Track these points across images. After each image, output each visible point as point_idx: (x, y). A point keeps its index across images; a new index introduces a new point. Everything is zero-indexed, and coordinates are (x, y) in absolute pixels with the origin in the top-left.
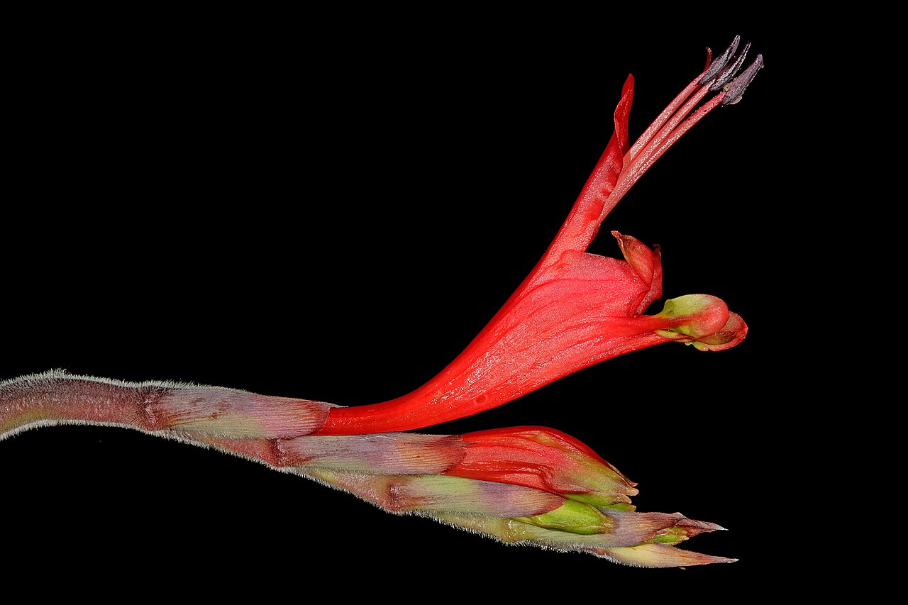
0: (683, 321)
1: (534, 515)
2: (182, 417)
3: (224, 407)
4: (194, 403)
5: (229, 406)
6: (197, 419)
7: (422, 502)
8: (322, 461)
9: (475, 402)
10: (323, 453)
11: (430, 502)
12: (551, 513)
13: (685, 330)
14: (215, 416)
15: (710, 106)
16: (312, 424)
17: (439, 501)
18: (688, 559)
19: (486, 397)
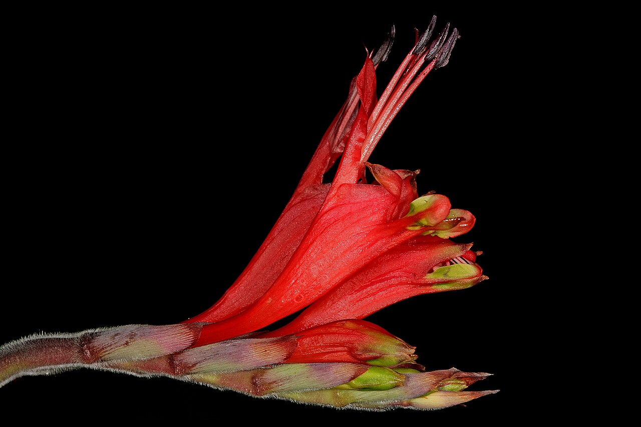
0: (420, 215)
1: (350, 380)
2: (107, 349)
3: (132, 336)
4: (113, 337)
5: (135, 335)
6: (116, 348)
7: (275, 385)
8: (203, 365)
9: (295, 301)
10: (203, 359)
11: (280, 384)
12: (361, 377)
13: (424, 222)
14: (127, 343)
15: (427, 70)
16: (191, 338)
17: (285, 382)
18: (465, 396)
19: (302, 295)
